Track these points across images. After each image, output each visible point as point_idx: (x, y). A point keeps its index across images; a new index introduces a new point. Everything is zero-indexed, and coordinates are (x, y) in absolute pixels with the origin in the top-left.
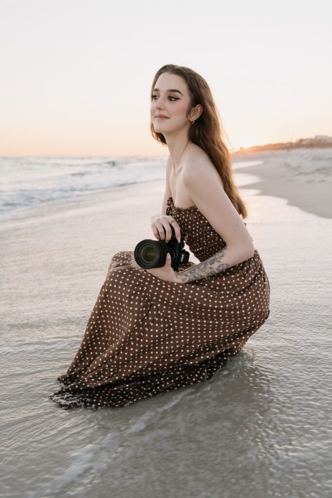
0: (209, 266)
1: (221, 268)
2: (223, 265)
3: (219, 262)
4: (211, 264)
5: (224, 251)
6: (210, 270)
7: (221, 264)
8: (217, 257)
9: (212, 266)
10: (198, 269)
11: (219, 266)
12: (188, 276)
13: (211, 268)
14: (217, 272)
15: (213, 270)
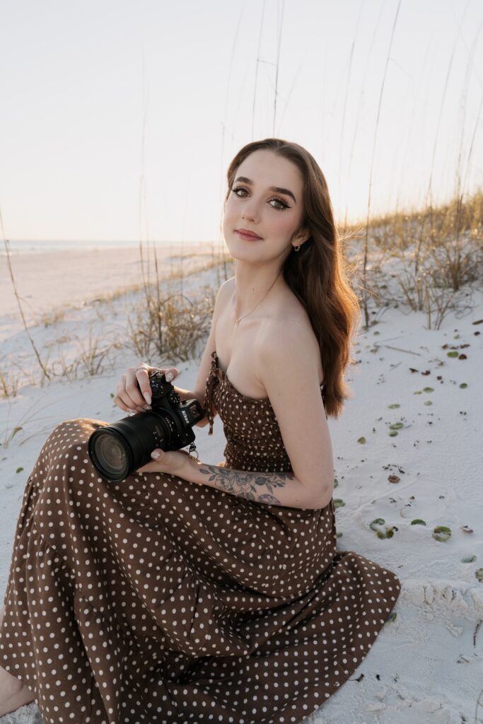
0: (253, 483)
1: (266, 500)
2: (272, 497)
3: (270, 488)
4: (256, 482)
5: (287, 479)
6: (249, 490)
7: (270, 494)
8: (271, 479)
9: (257, 487)
10: (234, 475)
11: (266, 496)
12: (214, 472)
13: (253, 488)
14: (257, 500)
15: (253, 492)
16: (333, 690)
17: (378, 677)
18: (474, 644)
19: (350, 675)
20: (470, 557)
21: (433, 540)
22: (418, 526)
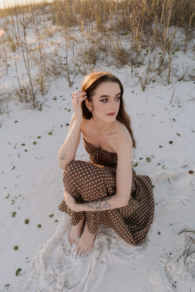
16: (154, 210)
17: (160, 202)
18: (170, 184)
19: (154, 204)
20: (158, 164)
21: (147, 162)
22: (141, 160)
